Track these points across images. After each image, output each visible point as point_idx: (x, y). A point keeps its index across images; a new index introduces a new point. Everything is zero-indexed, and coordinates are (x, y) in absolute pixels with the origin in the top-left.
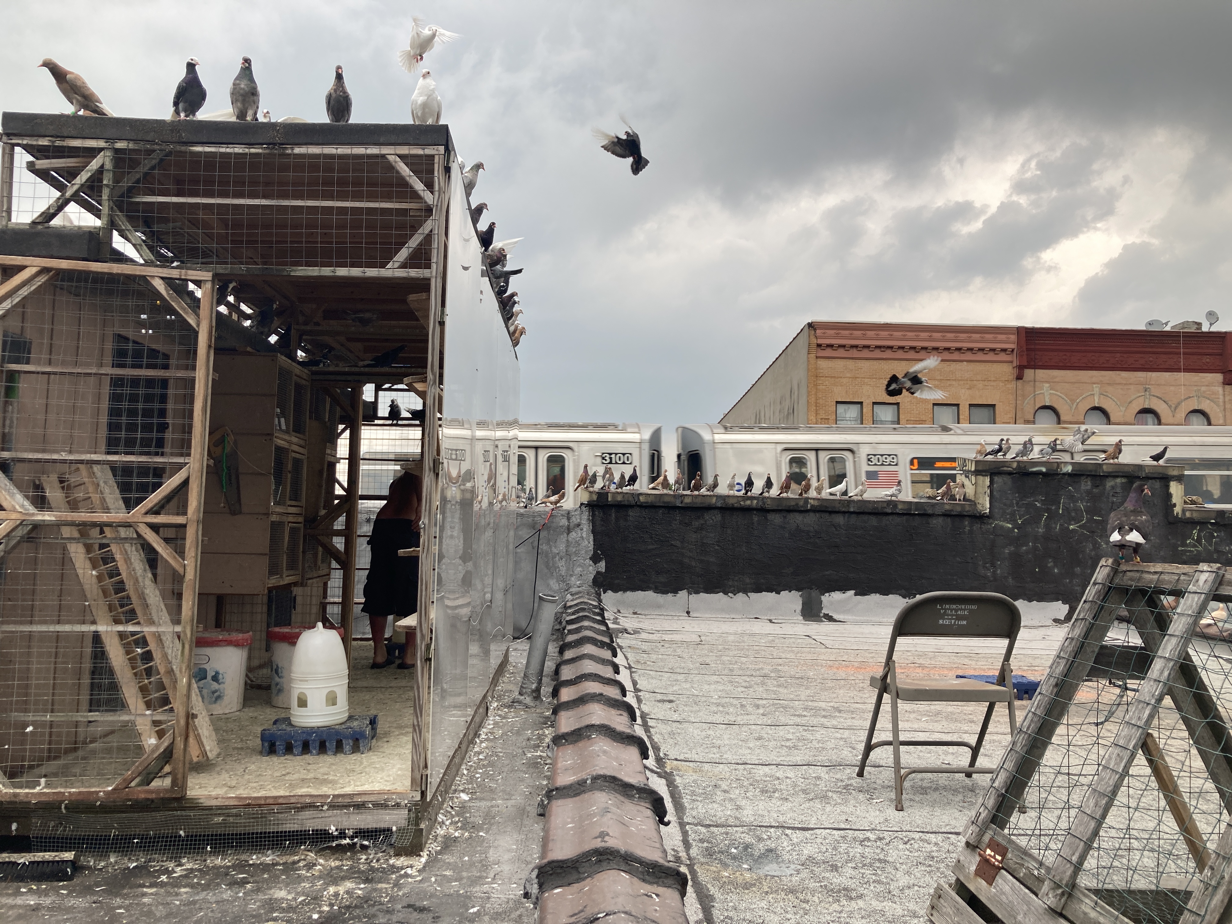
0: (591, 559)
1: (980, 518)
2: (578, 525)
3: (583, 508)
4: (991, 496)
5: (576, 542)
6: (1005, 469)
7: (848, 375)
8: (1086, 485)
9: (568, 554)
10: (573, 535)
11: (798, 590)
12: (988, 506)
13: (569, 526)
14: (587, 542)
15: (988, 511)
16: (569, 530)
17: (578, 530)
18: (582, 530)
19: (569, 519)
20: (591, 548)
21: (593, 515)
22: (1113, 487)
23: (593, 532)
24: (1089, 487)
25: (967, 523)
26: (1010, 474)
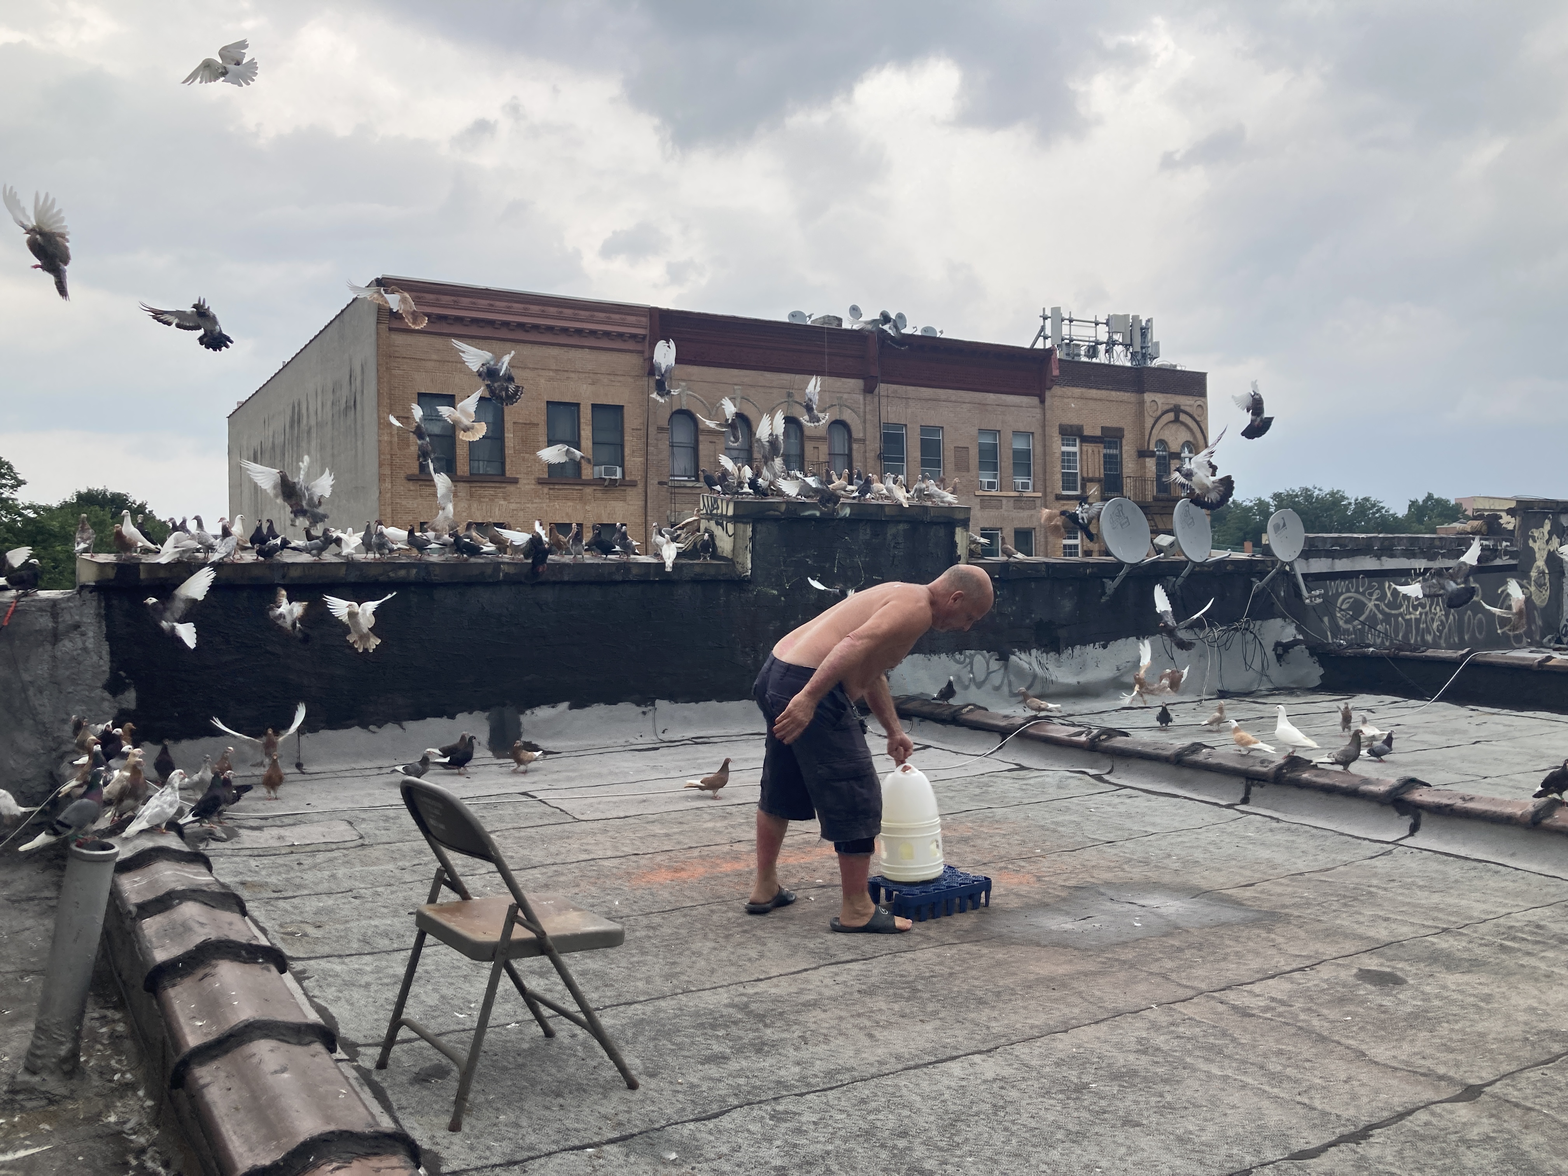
0: (106, 687)
1: (740, 583)
2: (77, 626)
3: (86, 594)
4: (753, 552)
5: (73, 659)
6: (772, 513)
7: (435, 357)
8: (864, 534)
9: (55, 682)
10: (66, 645)
11: (483, 709)
12: (750, 566)
13: (55, 629)
14: (95, 658)
15: (749, 573)
16: (55, 637)
17: (75, 635)
18: (83, 634)
19: (55, 616)
20: (106, 667)
21: (108, 607)
22: (895, 537)
23: (109, 637)
24: (868, 537)
25: (722, 591)
26: (776, 519)
